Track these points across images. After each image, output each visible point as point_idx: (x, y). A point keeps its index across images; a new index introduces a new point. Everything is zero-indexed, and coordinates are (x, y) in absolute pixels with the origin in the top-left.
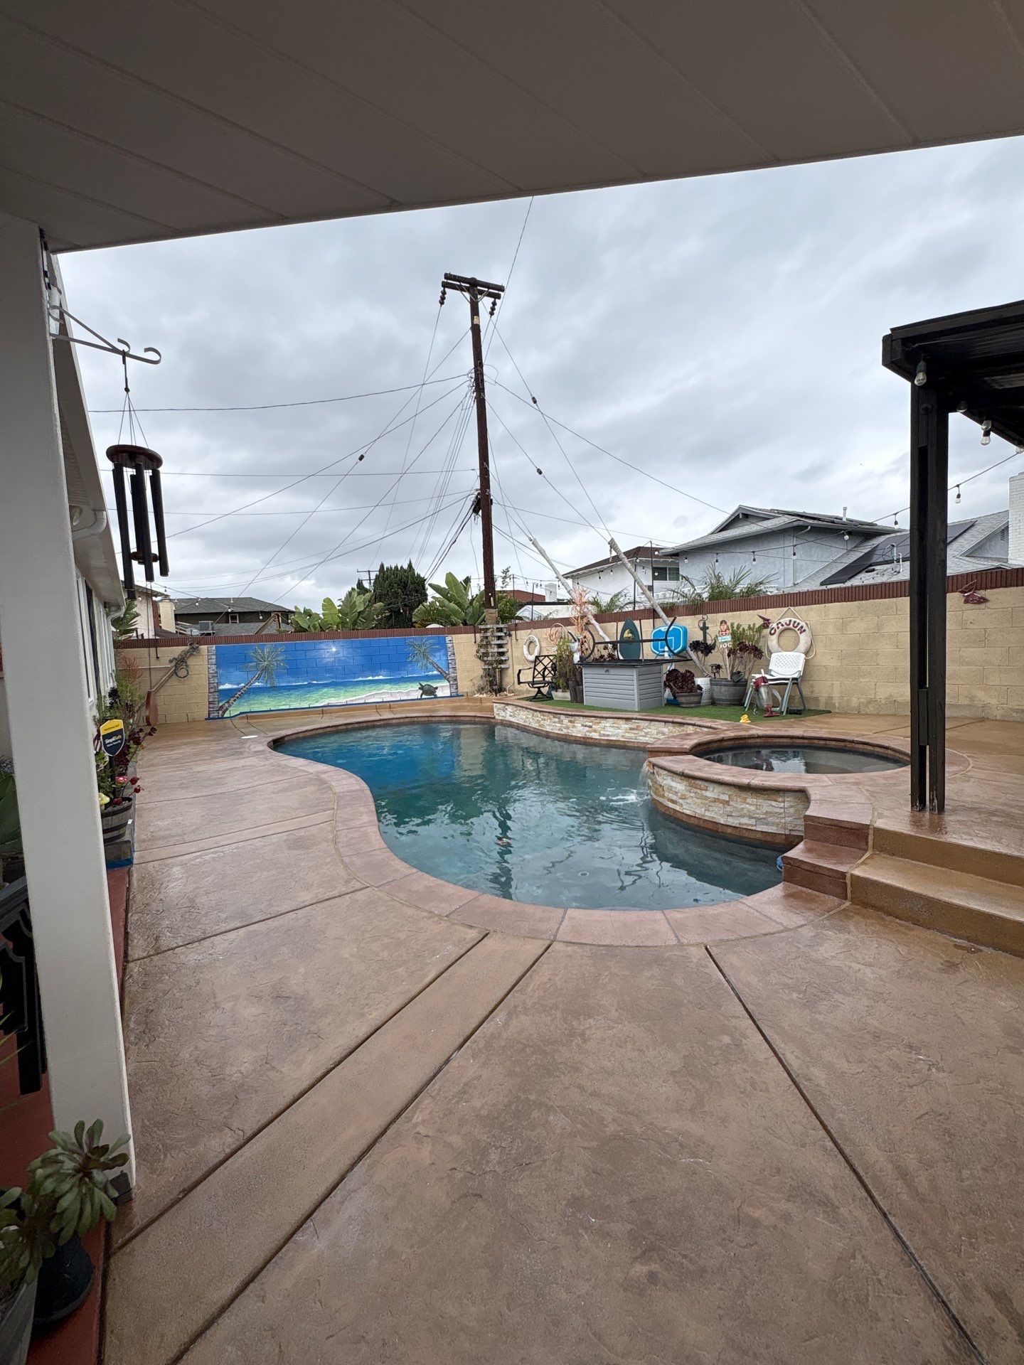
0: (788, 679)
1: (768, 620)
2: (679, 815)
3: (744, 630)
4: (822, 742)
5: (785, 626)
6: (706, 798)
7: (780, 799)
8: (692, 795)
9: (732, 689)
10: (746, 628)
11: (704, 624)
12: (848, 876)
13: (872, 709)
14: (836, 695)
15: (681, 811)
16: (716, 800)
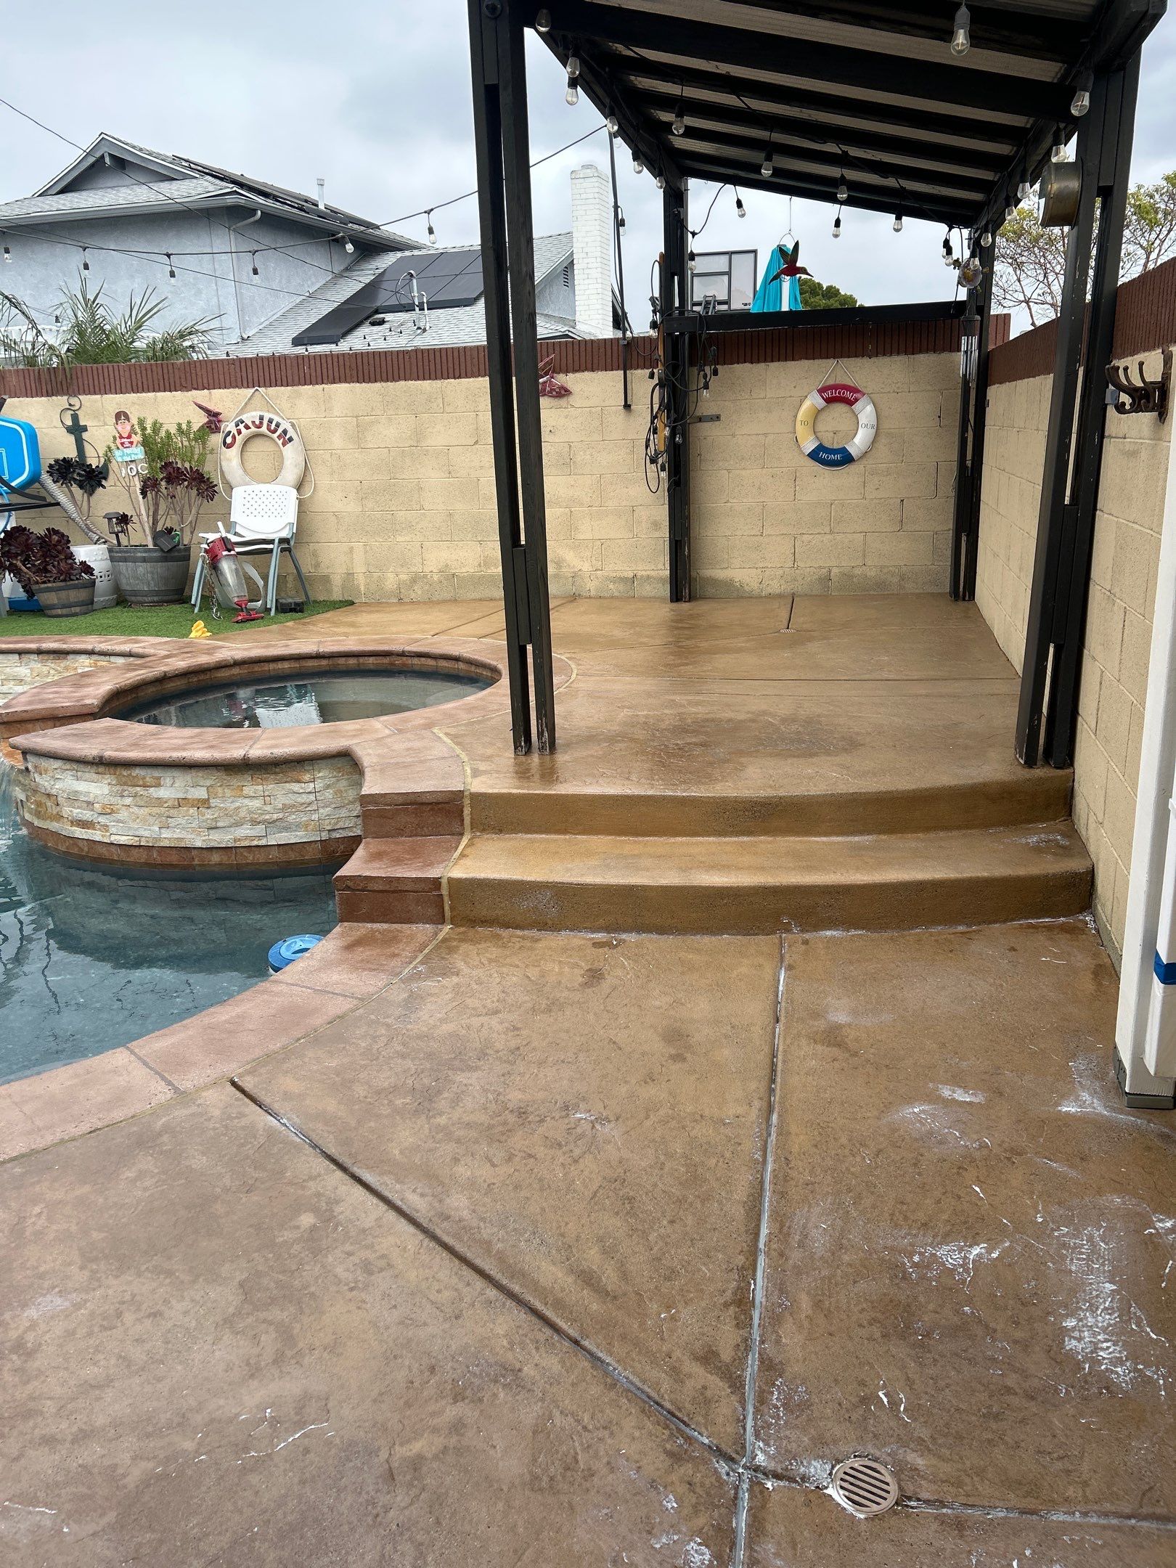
0: (272, 542)
1: (216, 415)
2: (104, 851)
3: (168, 433)
4: (352, 661)
5: (253, 429)
6: (160, 802)
7: (307, 777)
8: (128, 801)
9: (160, 568)
10: (173, 430)
11: (75, 418)
12: (444, 881)
13: (420, 592)
14: (359, 569)
15: (106, 840)
16: (181, 802)
